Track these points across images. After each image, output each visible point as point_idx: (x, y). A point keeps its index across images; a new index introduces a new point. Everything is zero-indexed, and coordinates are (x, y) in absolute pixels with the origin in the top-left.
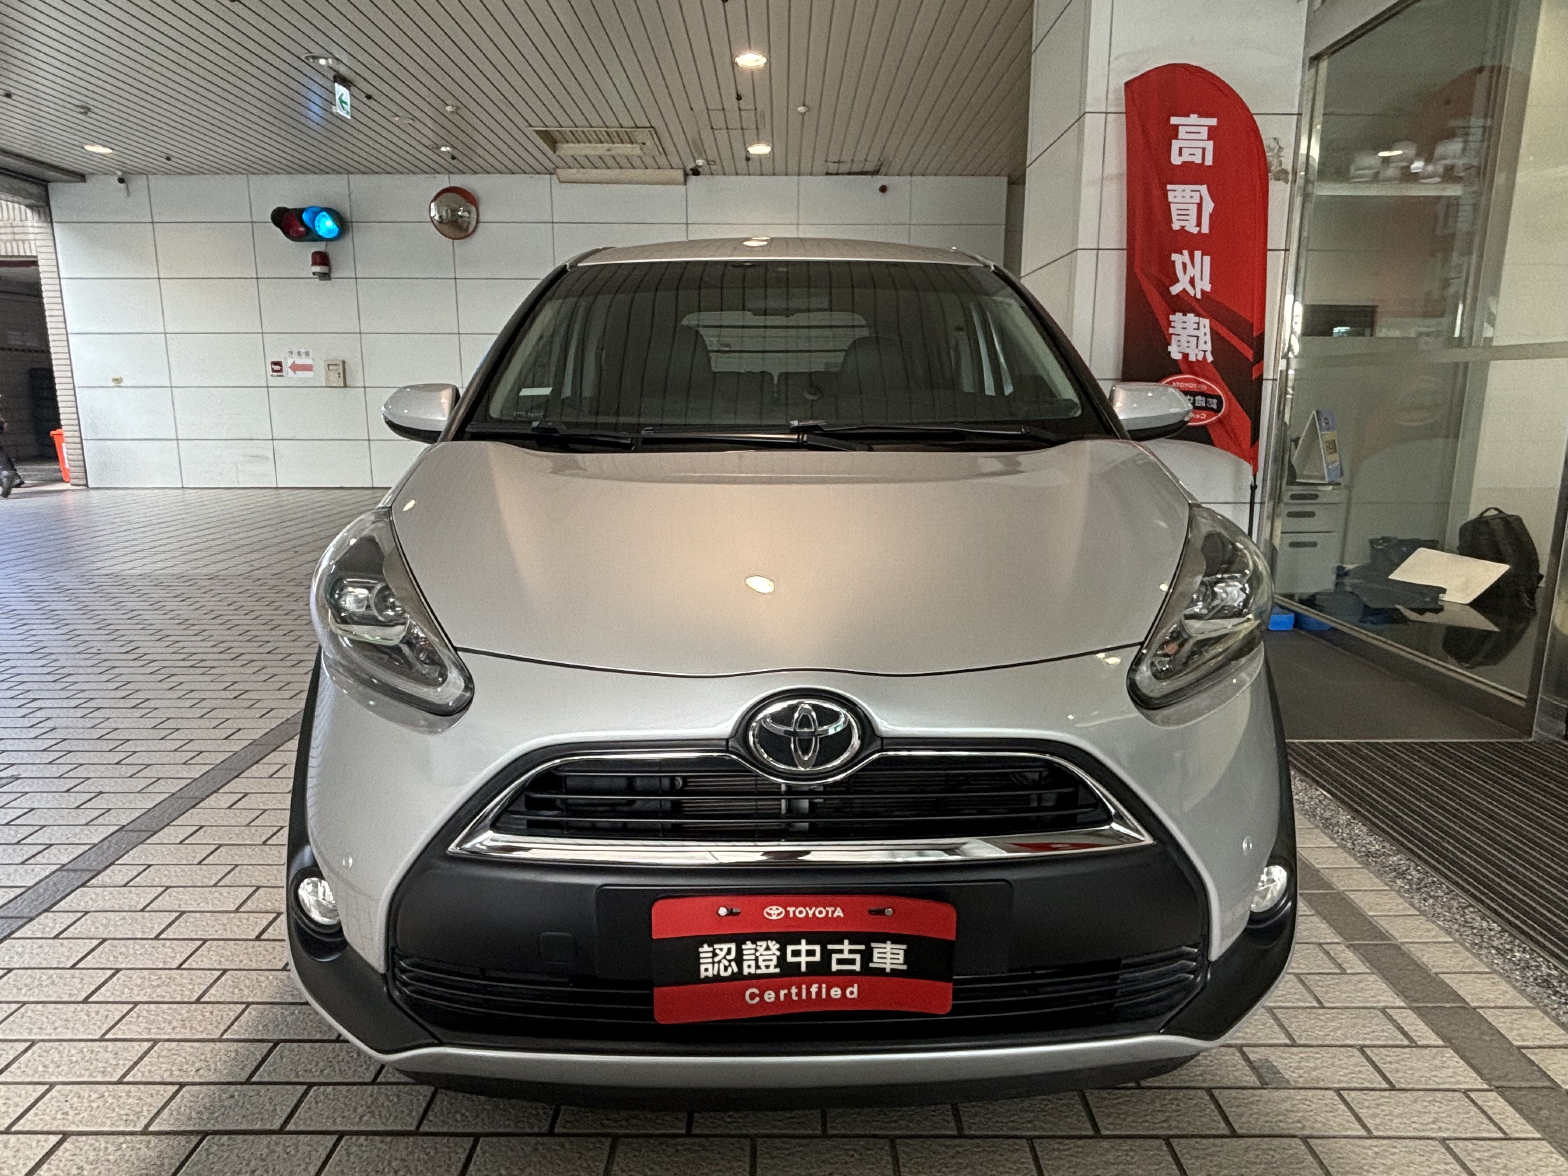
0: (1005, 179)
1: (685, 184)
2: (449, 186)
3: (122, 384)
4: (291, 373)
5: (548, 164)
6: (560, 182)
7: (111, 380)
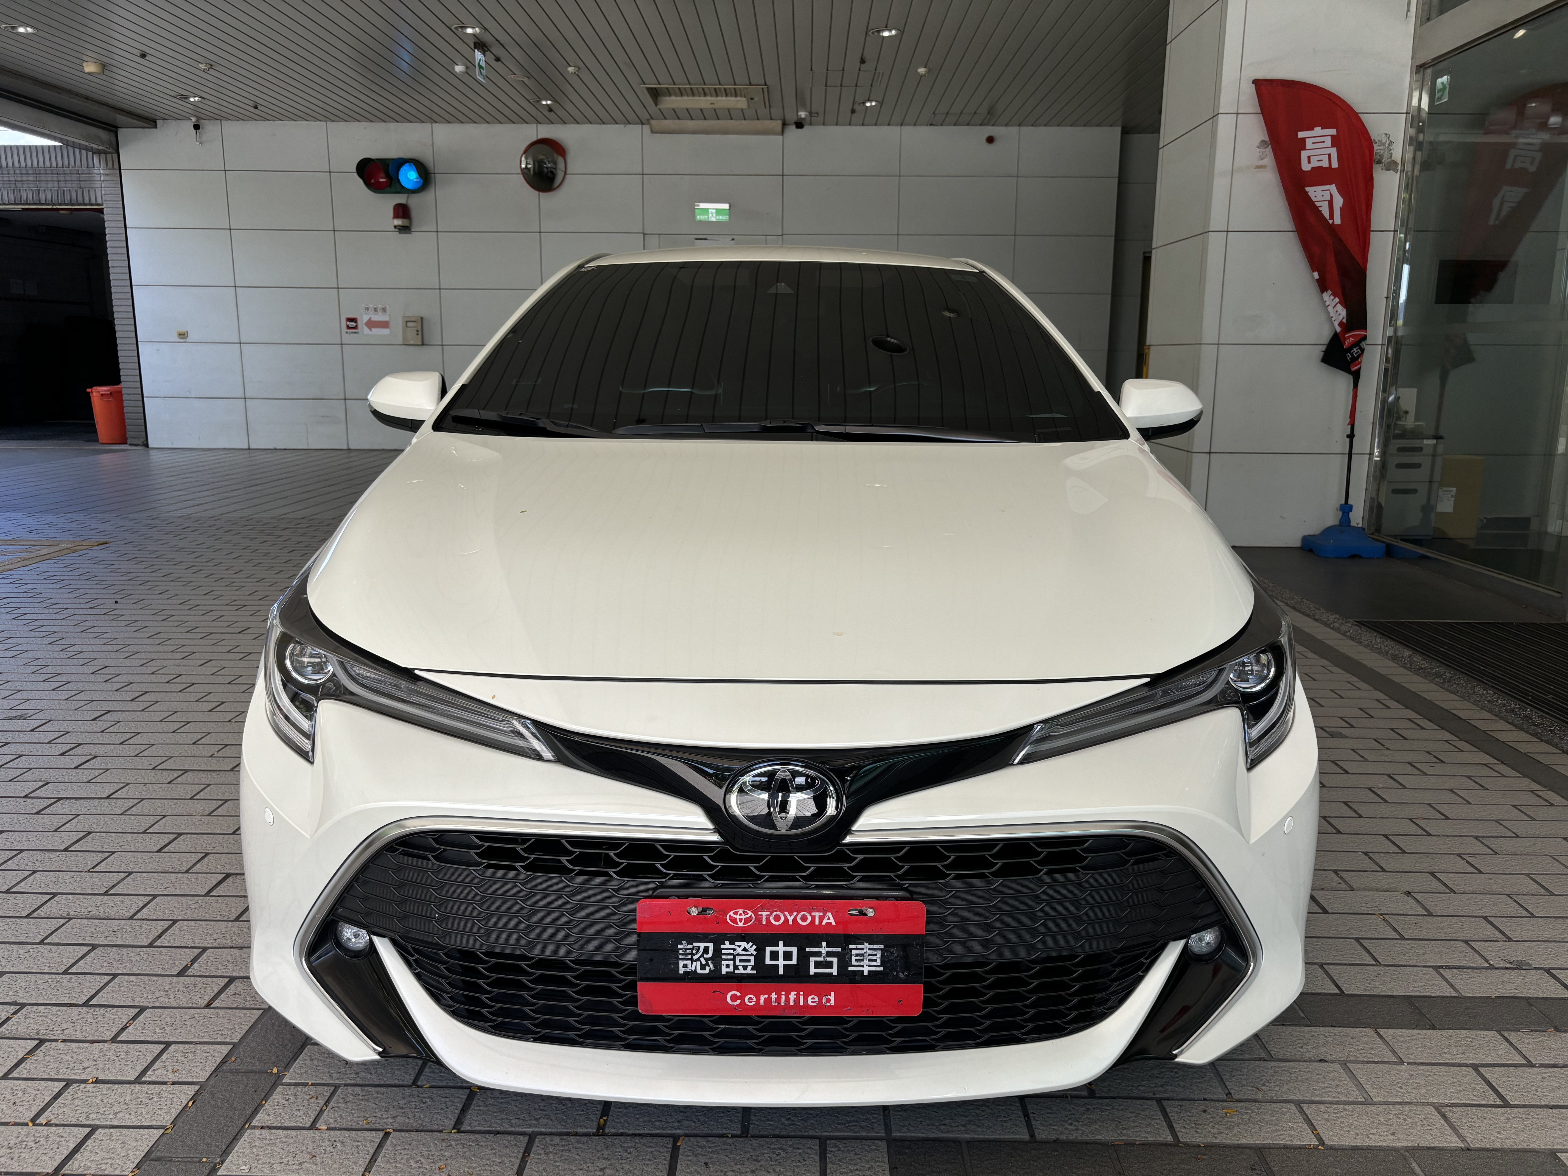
0: (1118, 130)
1: (783, 134)
2: (540, 137)
3: (188, 340)
4: (366, 330)
5: (645, 116)
6: (652, 132)
7: (176, 335)
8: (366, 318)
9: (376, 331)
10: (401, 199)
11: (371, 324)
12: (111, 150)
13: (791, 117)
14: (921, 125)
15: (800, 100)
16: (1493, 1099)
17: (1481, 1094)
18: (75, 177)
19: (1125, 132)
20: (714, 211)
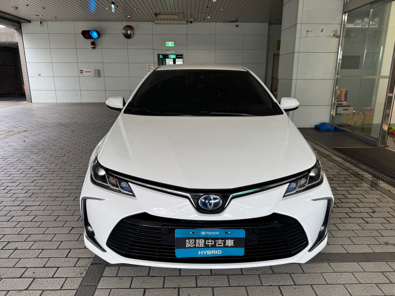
1: (187, 24)
2: (127, 25)
3: (41, 76)
4: (85, 73)
5: (153, 20)
6: (155, 24)
7: (38, 75)
8: (85, 70)
9: (87, 73)
10: (92, 40)
11: (86, 72)
12: (19, 28)
13: (189, 20)
14: (220, 22)
15: (191, 17)
16: (388, 281)
17: (386, 280)
18: (10, 35)
19: (269, 24)
20: (170, 43)
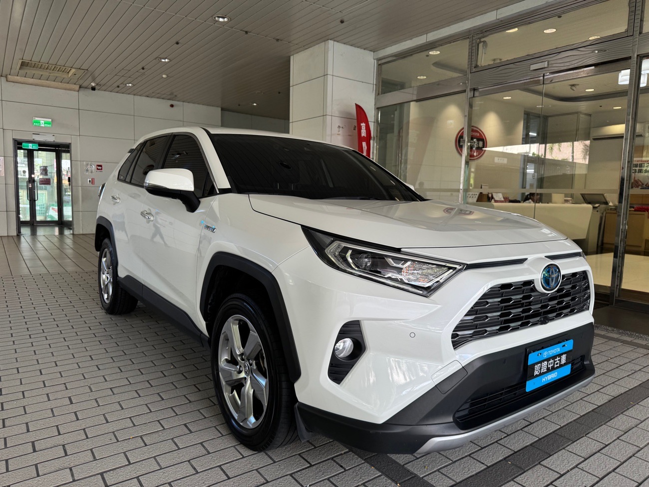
0: (220, 109)
1: (78, 91)
6: (7, 81)
13: (86, 85)
14: (143, 96)
15: (93, 80)
19: (222, 109)
20: (43, 122)
